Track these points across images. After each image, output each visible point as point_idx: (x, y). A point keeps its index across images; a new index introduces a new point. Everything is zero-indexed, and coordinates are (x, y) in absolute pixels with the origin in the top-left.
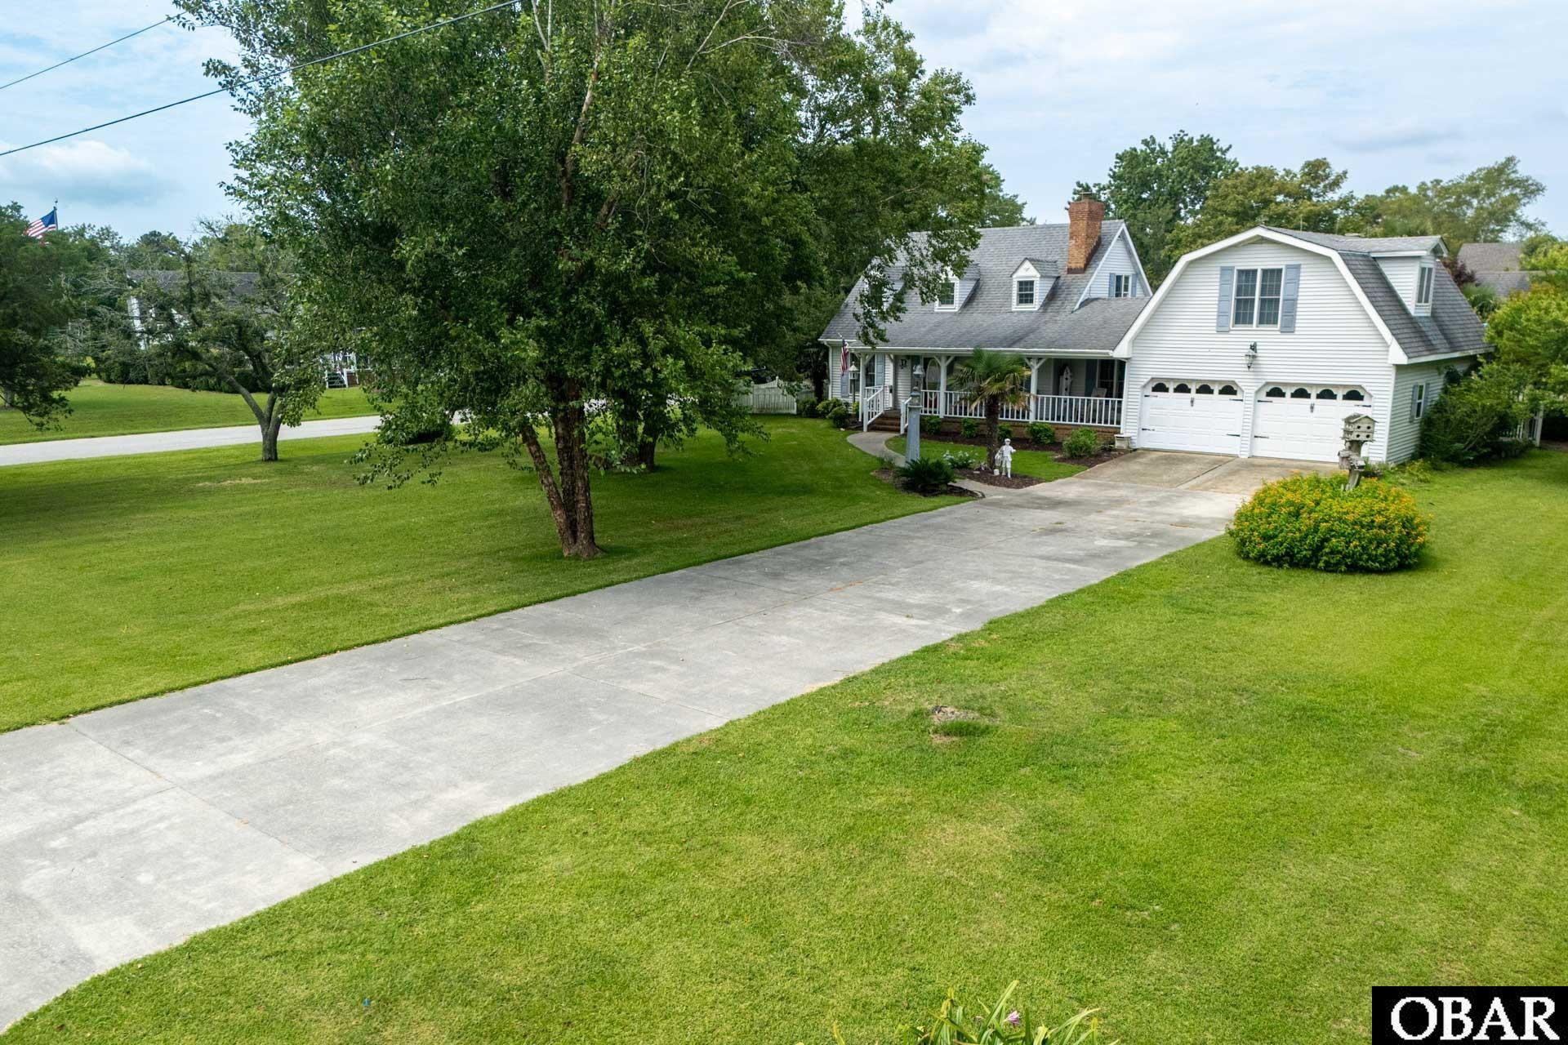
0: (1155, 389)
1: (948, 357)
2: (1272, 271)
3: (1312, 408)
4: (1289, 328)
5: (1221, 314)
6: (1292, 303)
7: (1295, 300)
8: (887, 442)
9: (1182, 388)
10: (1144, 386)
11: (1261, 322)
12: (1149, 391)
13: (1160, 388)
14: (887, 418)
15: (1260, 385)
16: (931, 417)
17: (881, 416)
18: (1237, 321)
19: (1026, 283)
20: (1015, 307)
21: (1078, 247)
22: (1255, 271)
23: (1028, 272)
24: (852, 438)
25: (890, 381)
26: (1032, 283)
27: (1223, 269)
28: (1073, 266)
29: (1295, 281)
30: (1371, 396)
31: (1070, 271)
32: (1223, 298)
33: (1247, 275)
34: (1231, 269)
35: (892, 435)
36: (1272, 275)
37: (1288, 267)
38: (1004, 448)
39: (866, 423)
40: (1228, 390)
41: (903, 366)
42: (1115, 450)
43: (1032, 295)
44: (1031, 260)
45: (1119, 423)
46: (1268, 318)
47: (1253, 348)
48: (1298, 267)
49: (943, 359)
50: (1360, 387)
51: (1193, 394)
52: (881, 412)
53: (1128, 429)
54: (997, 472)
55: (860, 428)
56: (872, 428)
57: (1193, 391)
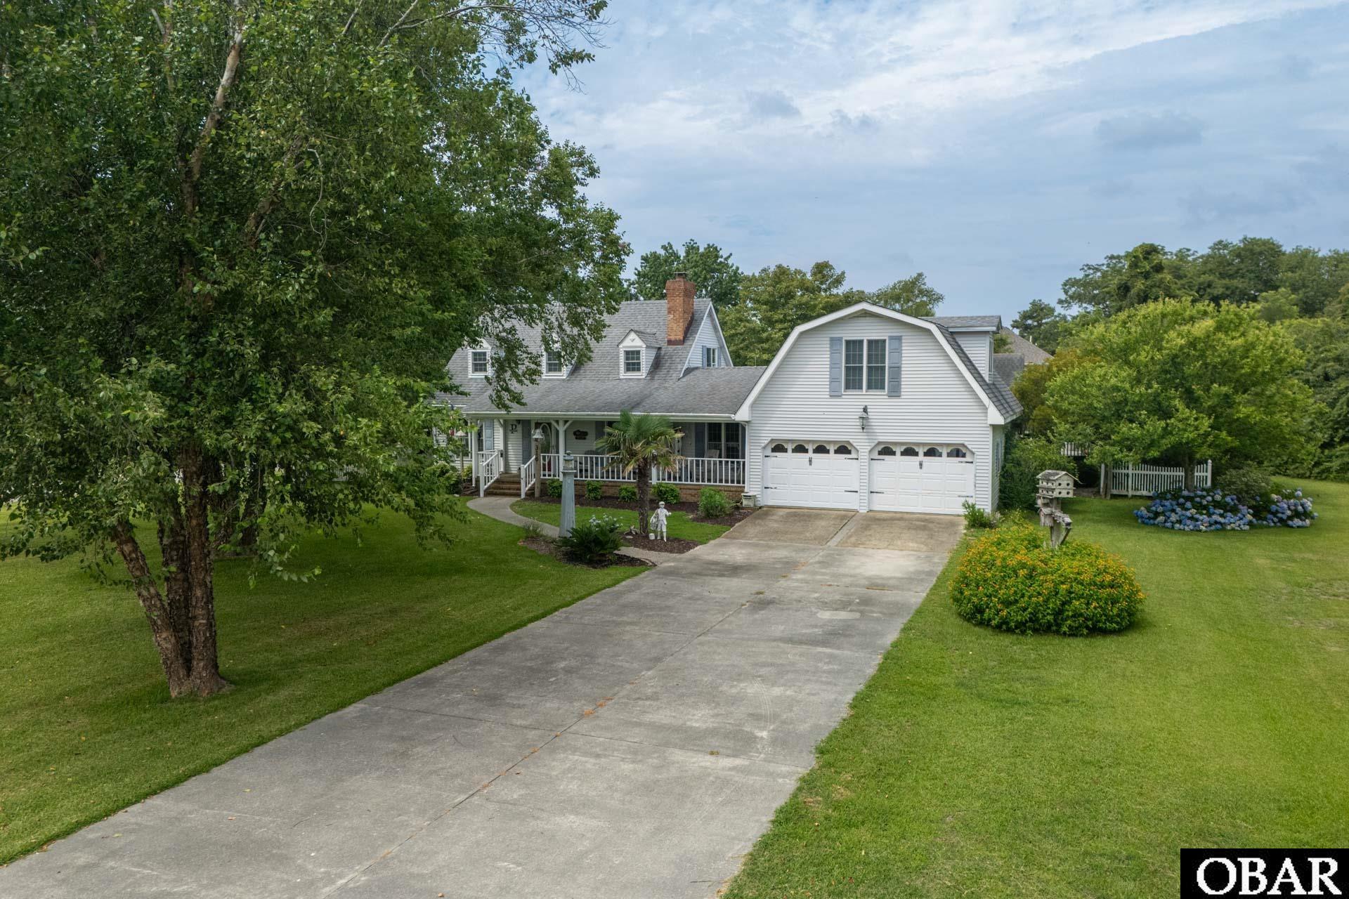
0: (774, 450)
1: (566, 422)
2: (877, 341)
3: (921, 465)
4: (895, 392)
5: (833, 380)
6: (897, 370)
7: (899, 368)
8: (512, 506)
9: (800, 449)
10: (764, 448)
11: (869, 387)
12: (769, 452)
13: (779, 448)
14: (503, 482)
15: (873, 445)
16: (553, 481)
17: (497, 481)
18: (847, 387)
19: (633, 352)
20: (623, 374)
21: (676, 321)
22: (861, 342)
23: (634, 342)
24: (472, 504)
25: (499, 445)
26: (638, 352)
27: (832, 340)
28: (673, 338)
29: (898, 351)
30: (973, 453)
31: (670, 342)
32: (834, 365)
33: (854, 346)
34: (840, 339)
35: (514, 500)
36: (877, 346)
37: (891, 338)
38: (659, 511)
39: (483, 487)
40: (843, 449)
41: (513, 431)
42: (743, 508)
43: (639, 364)
44: (636, 332)
45: (744, 483)
46: (876, 383)
47: (865, 410)
48: (899, 339)
49: (561, 423)
50: (963, 445)
51: (810, 454)
52: (496, 476)
53: (751, 488)
54: (652, 536)
55: (476, 492)
56: (489, 493)
57: (811, 451)
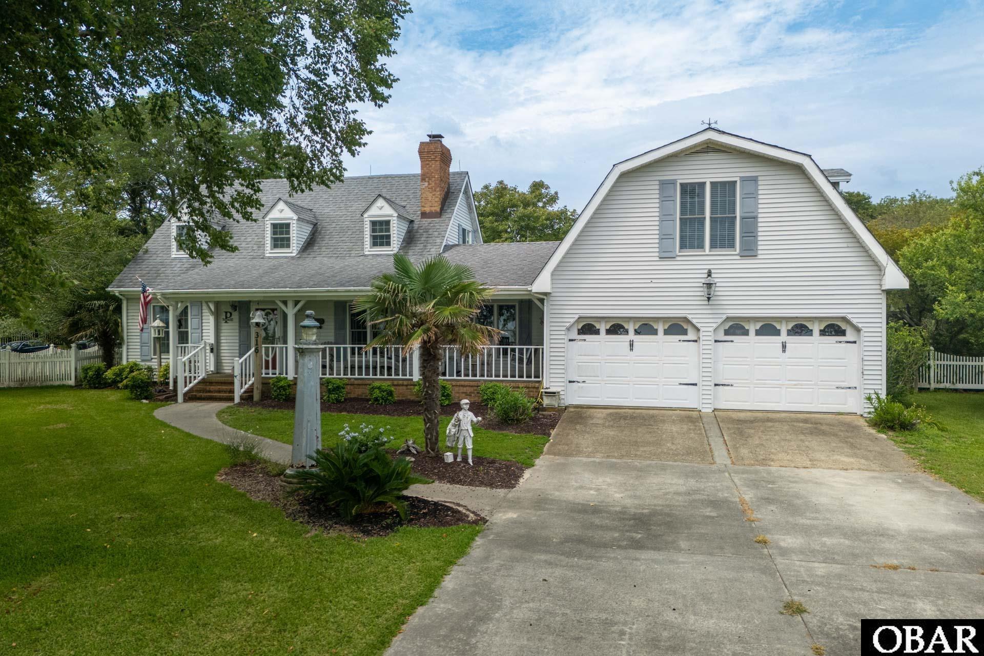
0: (582, 331)
1: (296, 303)
2: (724, 184)
3: (784, 347)
4: (750, 250)
5: (664, 237)
6: (751, 222)
7: (755, 218)
8: (219, 414)
9: (616, 329)
10: (568, 329)
11: (713, 246)
12: (574, 334)
13: (588, 329)
14: (211, 383)
15: (720, 321)
16: (279, 380)
17: (203, 381)
18: (683, 246)
19: (381, 223)
20: (368, 249)
21: (432, 190)
22: (704, 183)
23: (381, 210)
24: (163, 413)
25: (209, 337)
26: (388, 223)
27: (663, 184)
28: (427, 210)
29: (752, 195)
30: (858, 330)
31: (424, 215)
32: (665, 217)
33: (691, 191)
34: (673, 182)
35: (223, 405)
36: (724, 190)
37: (744, 180)
38: (461, 414)
39: (182, 390)
40: (677, 327)
41: (227, 320)
42: (544, 409)
43: (389, 237)
45: (537, 376)
46: (723, 240)
47: (709, 274)
48: (755, 180)
49: (290, 304)
50: (844, 319)
51: (631, 335)
52: (202, 375)
53: (551, 381)
54: (449, 457)
56: (190, 397)
57: (631, 331)
